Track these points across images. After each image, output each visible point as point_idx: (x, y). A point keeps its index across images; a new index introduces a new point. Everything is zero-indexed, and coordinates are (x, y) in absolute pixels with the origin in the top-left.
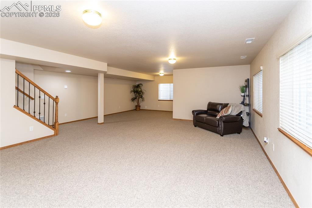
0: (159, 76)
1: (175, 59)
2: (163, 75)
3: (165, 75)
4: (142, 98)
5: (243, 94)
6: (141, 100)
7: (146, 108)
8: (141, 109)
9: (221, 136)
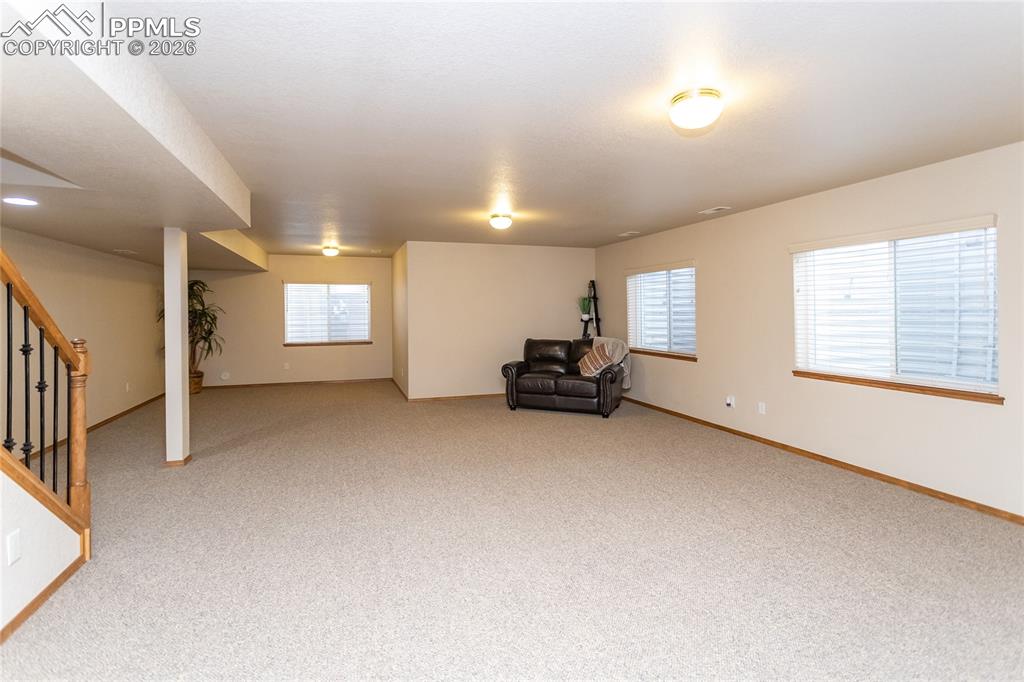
0: (322, 255)
1: (509, 217)
2: (335, 253)
3: (343, 254)
4: (206, 341)
5: (586, 317)
6: (203, 349)
7: (226, 378)
8: (204, 385)
9: (604, 416)
